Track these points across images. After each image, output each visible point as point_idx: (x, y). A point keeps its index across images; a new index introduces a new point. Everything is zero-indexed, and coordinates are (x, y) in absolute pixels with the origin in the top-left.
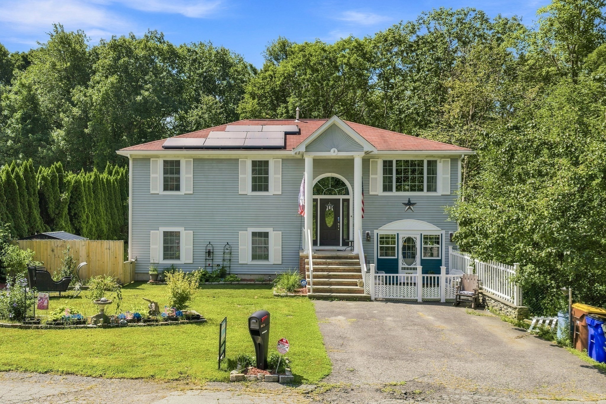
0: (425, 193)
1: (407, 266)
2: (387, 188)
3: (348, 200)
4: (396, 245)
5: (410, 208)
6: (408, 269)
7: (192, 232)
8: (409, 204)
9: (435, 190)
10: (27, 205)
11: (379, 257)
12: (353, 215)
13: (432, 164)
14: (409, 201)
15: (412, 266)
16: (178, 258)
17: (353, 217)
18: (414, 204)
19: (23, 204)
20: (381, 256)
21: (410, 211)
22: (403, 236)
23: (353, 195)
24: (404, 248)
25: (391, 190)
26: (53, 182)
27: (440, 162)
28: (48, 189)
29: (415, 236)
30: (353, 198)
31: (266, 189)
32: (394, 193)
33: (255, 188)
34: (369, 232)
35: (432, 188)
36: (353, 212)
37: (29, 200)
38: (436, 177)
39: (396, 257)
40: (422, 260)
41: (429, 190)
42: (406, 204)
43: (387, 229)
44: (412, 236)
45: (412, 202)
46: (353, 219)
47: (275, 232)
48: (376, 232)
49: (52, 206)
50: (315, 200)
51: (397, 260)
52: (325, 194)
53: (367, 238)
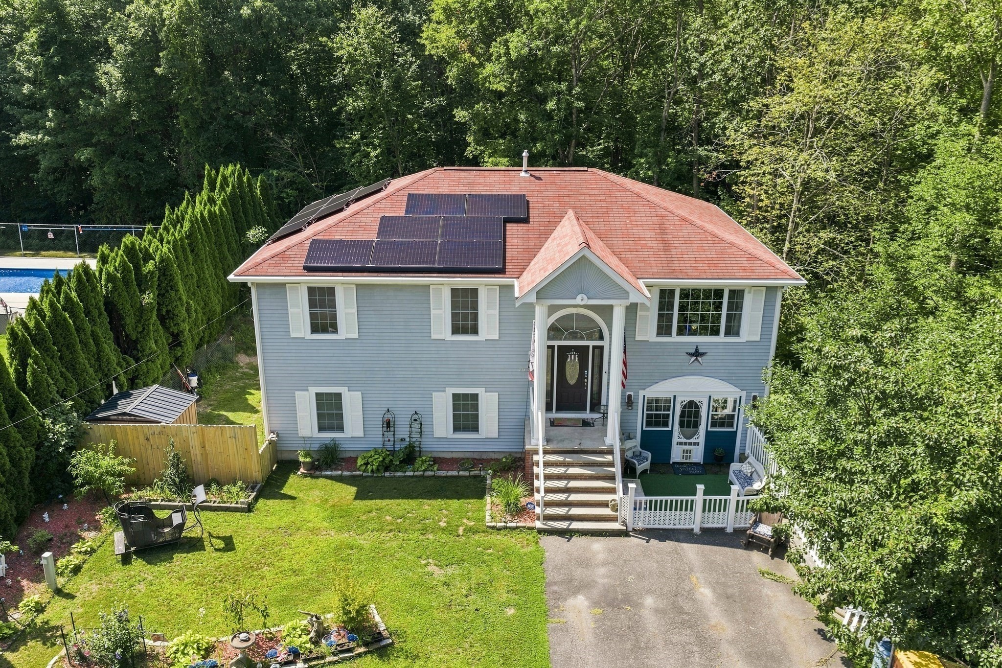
0: (721, 338)
1: (685, 440)
2: (664, 329)
3: (601, 348)
4: (671, 413)
5: (696, 359)
6: (685, 444)
7: (360, 393)
8: (697, 354)
9: (737, 334)
10: (91, 341)
11: (644, 428)
12: (609, 369)
13: (737, 295)
14: (697, 349)
15: (692, 440)
16: (341, 428)
17: (609, 373)
18: (703, 354)
19: (85, 344)
20: (647, 425)
21: (696, 363)
22: (682, 400)
23: (610, 341)
24: (682, 415)
25: (669, 333)
26: (126, 281)
27: (750, 292)
28: (120, 295)
29: (700, 399)
30: (610, 345)
31: (475, 331)
32: (675, 338)
33: (456, 330)
34: (632, 393)
35: (733, 330)
36: (609, 366)
37: (92, 332)
38: (741, 315)
39: (670, 429)
40: (707, 432)
41: (728, 333)
42: (691, 355)
43: (661, 390)
44: (696, 400)
45: (700, 351)
46: (609, 376)
47: (488, 394)
48: (641, 393)
49: (130, 321)
50: (551, 348)
51: (671, 432)
52: (565, 339)
53: (628, 402)
